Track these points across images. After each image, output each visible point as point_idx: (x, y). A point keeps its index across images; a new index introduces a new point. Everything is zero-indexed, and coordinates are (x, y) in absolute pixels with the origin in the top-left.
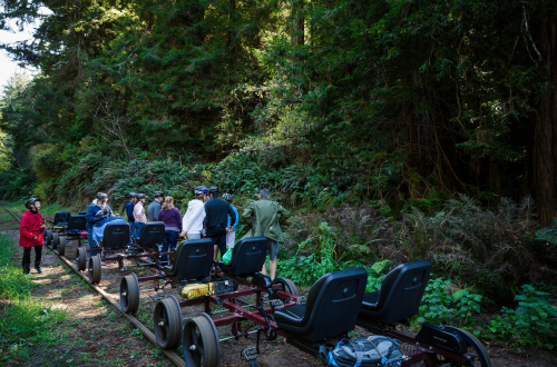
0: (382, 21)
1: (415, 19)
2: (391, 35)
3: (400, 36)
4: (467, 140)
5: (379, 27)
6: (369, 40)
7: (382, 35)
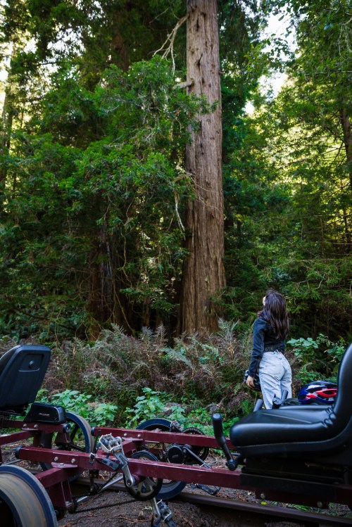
0: (70, 178)
1: (96, 181)
2: (76, 191)
3: (83, 193)
4: (128, 287)
5: (67, 183)
6: (58, 192)
7: (69, 189)
